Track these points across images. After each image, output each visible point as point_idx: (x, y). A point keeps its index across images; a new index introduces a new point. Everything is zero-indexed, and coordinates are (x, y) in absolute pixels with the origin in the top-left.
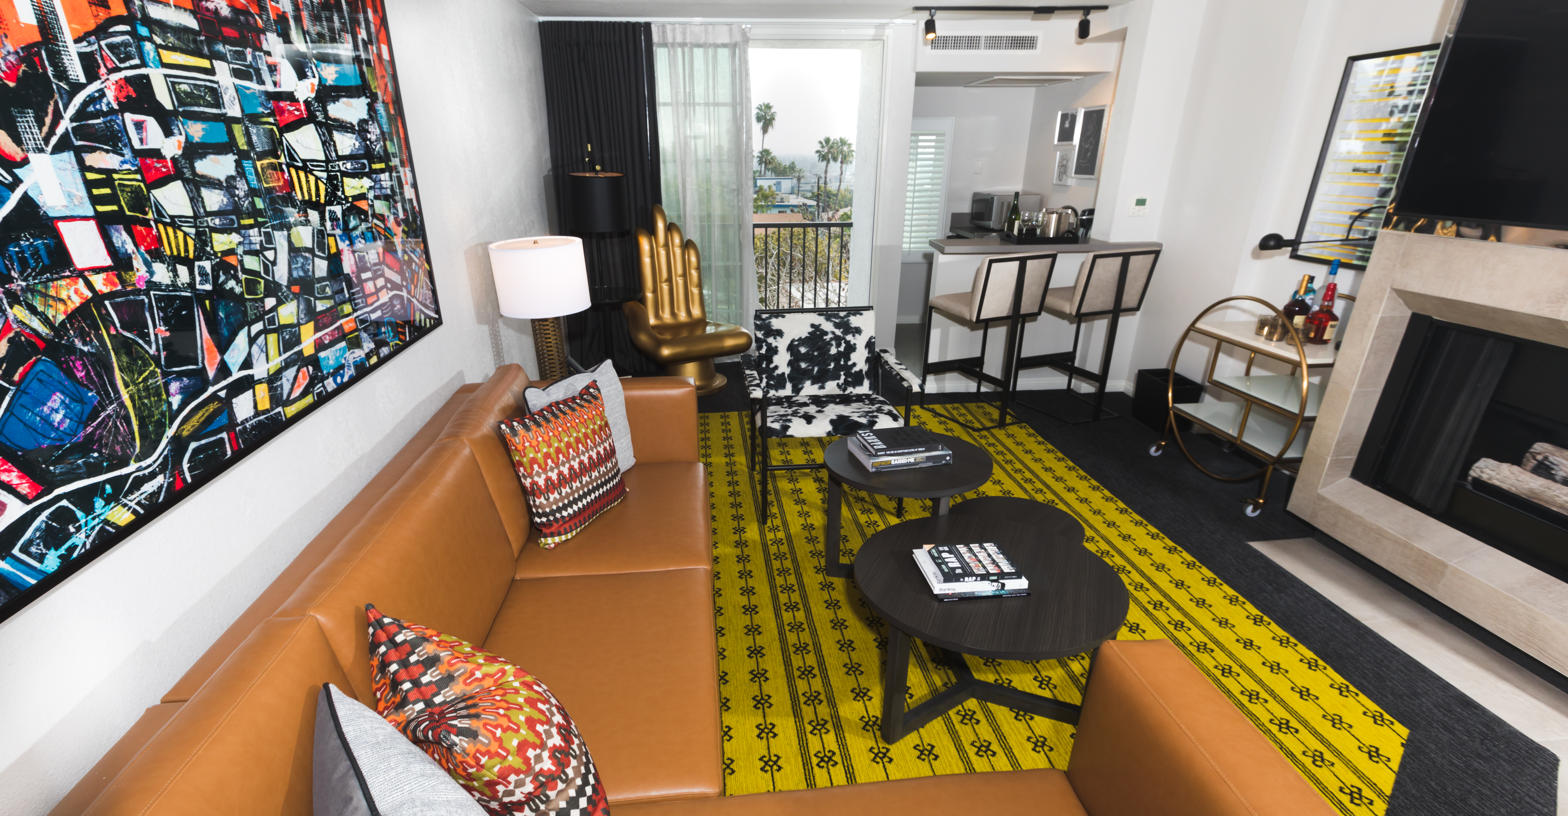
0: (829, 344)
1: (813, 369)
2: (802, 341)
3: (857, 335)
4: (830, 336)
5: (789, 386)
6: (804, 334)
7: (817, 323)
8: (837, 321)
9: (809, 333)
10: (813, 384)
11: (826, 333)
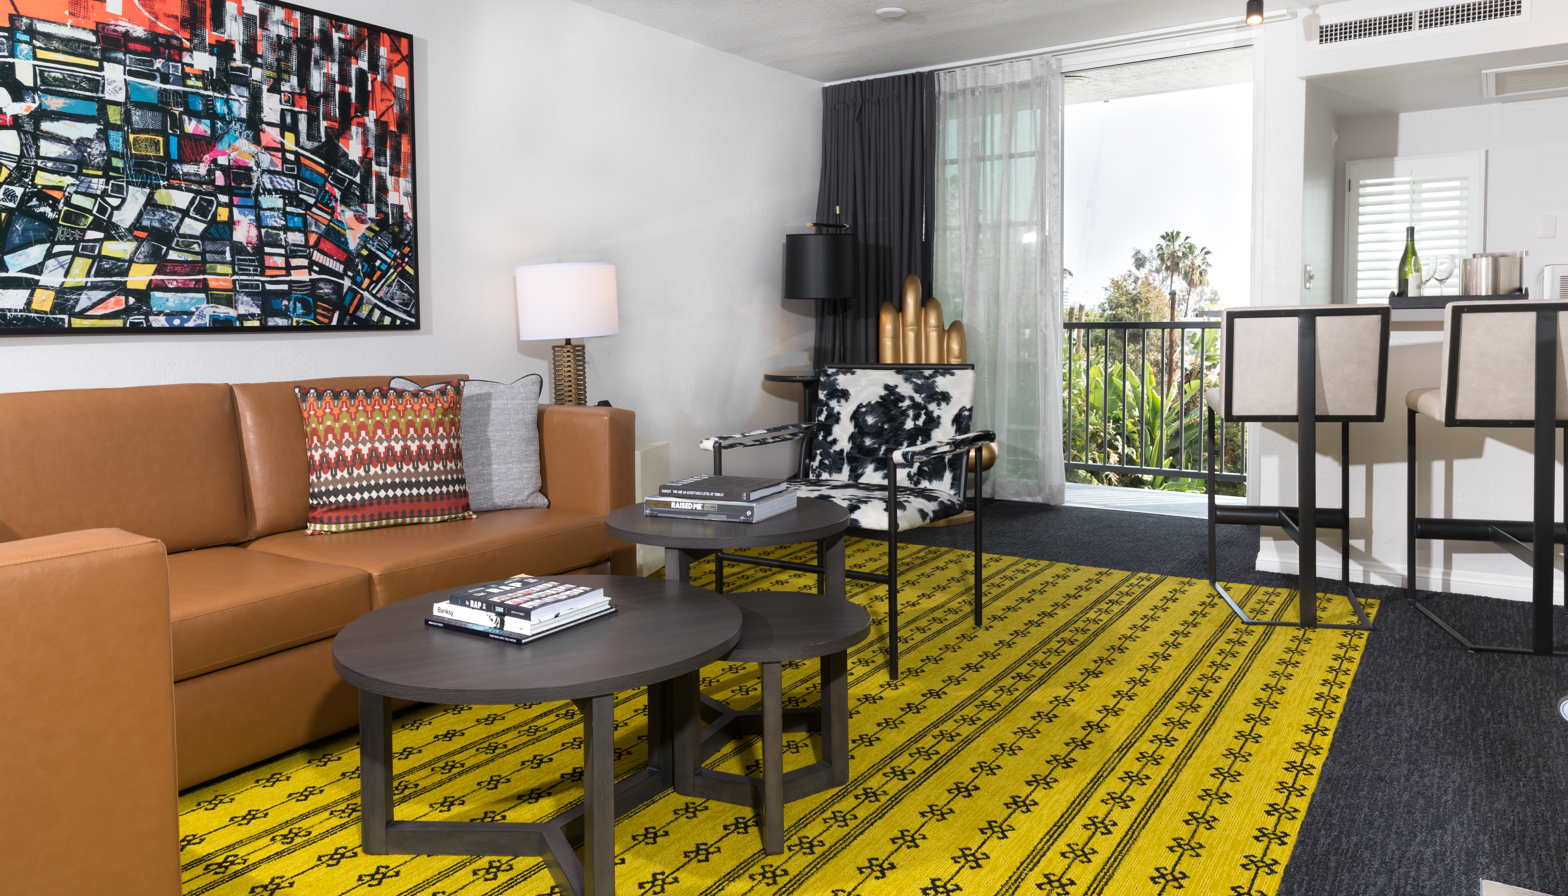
0: (904, 414)
1: (879, 448)
2: (871, 408)
3: (943, 404)
4: (907, 402)
5: (846, 469)
6: (874, 399)
7: (892, 384)
8: (919, 382)
9: (881, 397)
10: (876, 470)
11: (902, 398)
